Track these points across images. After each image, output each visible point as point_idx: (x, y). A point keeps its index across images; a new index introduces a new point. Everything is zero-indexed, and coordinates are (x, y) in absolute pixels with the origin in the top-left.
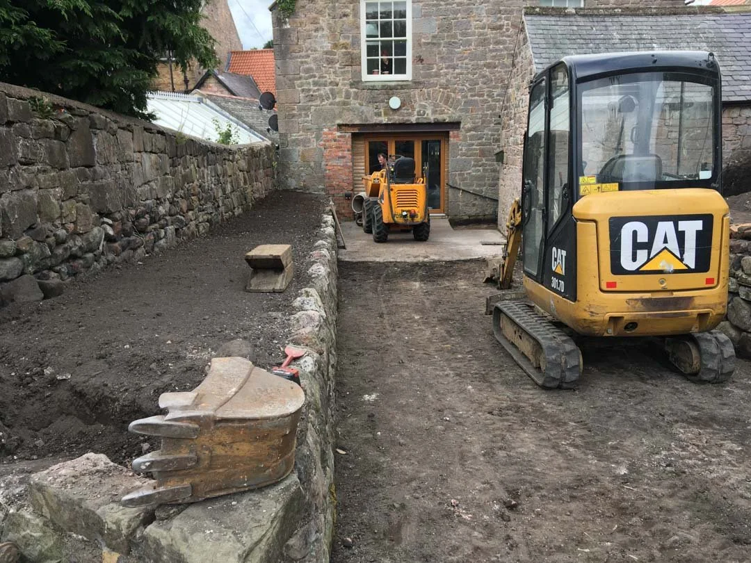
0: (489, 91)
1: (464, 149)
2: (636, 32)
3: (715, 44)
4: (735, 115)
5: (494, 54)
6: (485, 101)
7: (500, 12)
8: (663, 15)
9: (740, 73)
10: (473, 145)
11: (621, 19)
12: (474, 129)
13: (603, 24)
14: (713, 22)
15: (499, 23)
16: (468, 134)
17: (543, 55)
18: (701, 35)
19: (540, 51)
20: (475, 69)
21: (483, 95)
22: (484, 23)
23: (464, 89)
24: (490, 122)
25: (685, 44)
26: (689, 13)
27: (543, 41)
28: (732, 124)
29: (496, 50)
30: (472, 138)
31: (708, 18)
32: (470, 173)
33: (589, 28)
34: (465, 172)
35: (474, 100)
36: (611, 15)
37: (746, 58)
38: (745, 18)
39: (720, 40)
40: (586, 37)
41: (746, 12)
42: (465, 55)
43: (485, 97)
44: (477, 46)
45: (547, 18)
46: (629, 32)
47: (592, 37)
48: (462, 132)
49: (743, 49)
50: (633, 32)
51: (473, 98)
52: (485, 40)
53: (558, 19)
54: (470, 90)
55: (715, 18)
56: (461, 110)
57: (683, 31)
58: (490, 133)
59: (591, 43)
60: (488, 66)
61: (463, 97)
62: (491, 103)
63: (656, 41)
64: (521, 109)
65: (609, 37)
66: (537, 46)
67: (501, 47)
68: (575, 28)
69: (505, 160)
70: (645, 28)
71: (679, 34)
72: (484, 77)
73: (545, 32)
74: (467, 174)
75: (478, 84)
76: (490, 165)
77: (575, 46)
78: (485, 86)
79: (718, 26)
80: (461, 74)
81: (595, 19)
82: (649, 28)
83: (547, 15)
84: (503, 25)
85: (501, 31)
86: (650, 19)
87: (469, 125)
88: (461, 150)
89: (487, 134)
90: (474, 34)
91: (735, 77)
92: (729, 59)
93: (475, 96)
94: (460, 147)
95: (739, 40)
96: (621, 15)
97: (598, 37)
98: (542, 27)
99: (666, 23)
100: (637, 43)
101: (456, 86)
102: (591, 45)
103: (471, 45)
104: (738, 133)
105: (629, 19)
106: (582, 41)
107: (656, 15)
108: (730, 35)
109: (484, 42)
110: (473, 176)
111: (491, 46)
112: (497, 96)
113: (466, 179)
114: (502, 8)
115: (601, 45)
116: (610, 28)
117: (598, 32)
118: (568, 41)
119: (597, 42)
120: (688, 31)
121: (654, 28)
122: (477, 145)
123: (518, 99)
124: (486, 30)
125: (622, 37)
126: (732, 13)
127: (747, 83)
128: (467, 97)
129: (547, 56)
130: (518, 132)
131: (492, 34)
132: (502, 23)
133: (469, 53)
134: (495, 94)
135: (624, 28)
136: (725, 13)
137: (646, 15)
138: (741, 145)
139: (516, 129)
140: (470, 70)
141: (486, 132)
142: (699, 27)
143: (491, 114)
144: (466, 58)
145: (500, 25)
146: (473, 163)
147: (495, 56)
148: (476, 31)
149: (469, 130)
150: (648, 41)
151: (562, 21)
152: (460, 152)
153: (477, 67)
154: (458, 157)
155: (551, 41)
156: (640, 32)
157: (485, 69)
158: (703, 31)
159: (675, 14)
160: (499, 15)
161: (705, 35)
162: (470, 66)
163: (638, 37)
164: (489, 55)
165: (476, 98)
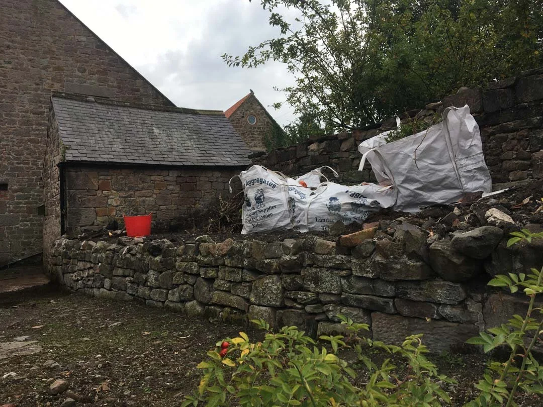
0: (33, 161)
1: (11, 207)
2: (141, 119)
3: (195, 132)
4: (210, 176)
5: (37, 132)
6: (31, 168)
7: (40, 102)
8: (160, 111)
9: (210, 150)
10: (20, 203)
11: (130, 109)
12: (21, 190)
13: (116, 111)
14: (193, 119)
15: (40, 110)
16: (15, 194)
17: (68, 125)
18: (185, 125)
19: (65, 122)
20: (20, 143)
21: (28, 164)
22: (27, 109)
23: (10, 158)
24: (36, 185)
25: (175, 130)
26: (177, 112)
27: (68, 116)
28: (208, 181)
29: (39, 130)
30: (19, 197)
31: (189, 116)
32: (18, 227)
33: (106, 112)
34: (13, 227)
35: (20, 167)
36: (122, 106)
37: (213, 141)
38: (212, 118)
39: (197, 129)
40: (103, 117)
41: (213, 115)
42: (10, 131)
43: (31, 165)
44: (21, 125)
45: (71, 101)
46: (136, 118)
47: (107, 118)
48: (9, 194)
49: (212, 136)
50: (139, 119)
51: (19, 166)
52: (28, 121)
53: (81, 103)
54: (16, 159)
55: (194, 117)
56: (7, 175)
57: (173, 122)
58: (36, 194)
59: (107, 121)
60: (32, 141)
61: (9, 164)
62: (36, 170)
63: (155, 126)
64: (54, 168)
65: (122, 120)
66: (62, 118)
67: (43, 128)
68: (95, 111)
69: (46, 213)
70: (147, 117)
71: (170, 123)
72: (28, 149)
73: (70, 110)
74: (15, 228)
75: (23, 155)
76: (37, 220)
77: (94, 122)
78: (29, 156)
79: (195, 121)
80: (7, 145)
81: (110, 107)
82: (150, 117)
83: (71, 99)
84: (44, 112)
85: (43, 116)
86: (151, 112)
87: (15, 187)
88: (9, 207)
89: (33, 195)
90: (18, 116)
91: (207, 152)
92: (203, 141)
93: (20, 163)
94: (8, 205)
95: (209, 130)
96: (129, 107)
97: (113, 118)
98: (67, 107)
99: (162, 116)
100: (142, 126)
101: (2, 154)
102: (107, 123)
103: (15, 123)
104: (213, 188)
105: (136, 110)
106: (100, 120)
107: (155, 110)
108: (203, 127)
109: (28, 123)
110: (21, 229)
111: (34, 127)
112: (41, 165)
113: (14, 232)
114: (41, 99)
115: (115, 124)
116: (121, 114)
117: (113, 116)
118: (87, 118)
119: (112, 121)
120: (177, 122)
121: (154, 118)
122: (24, 204)
123: (52, 161)
124: (29, 114)
125: (130, 120)
126: (204, 115)
127: (215, 155)
128: (13, 164)
129: (70, 126)
130: (53, 187)
131: (35, 117)
132: (42, 110)
133: (14, 130)
134: (40, 163)
135: (132, 115)
136: (200, 114)
137: (147, 109)
138: (215, 195)
139: (52, 184)
140: (15, 143)
141: (32, 193)
142: (183, 120)
143: (36, 179)
144: (11, 133)
145: (41, 112)
146: (20, 218)
147: (37, 134)
148: (20, 113)
149: (16, 191)
150: (150, 125)
151: (84, 105)
152: (8, 209)
153: (22, 141)
154: (6, 213)
155: (74, 117)
156: (144, 119)
157: (29, 143)
158: (186, 123)
159: (167, 111)
160: (39, 104)
161: (188, 126)
162: (15, 140)
163: (142, 122)
164: (32, 133)
165: (22, 165)
